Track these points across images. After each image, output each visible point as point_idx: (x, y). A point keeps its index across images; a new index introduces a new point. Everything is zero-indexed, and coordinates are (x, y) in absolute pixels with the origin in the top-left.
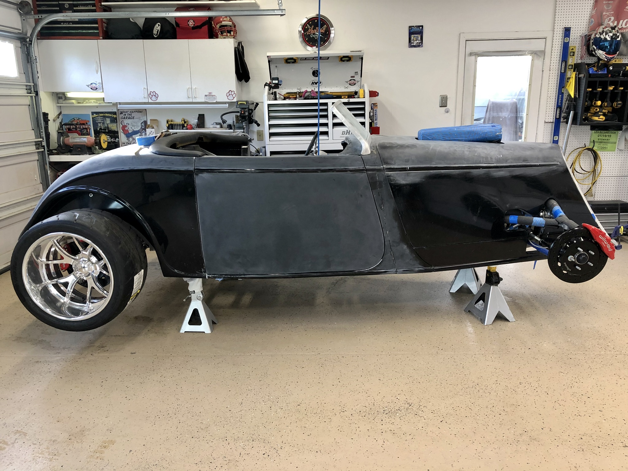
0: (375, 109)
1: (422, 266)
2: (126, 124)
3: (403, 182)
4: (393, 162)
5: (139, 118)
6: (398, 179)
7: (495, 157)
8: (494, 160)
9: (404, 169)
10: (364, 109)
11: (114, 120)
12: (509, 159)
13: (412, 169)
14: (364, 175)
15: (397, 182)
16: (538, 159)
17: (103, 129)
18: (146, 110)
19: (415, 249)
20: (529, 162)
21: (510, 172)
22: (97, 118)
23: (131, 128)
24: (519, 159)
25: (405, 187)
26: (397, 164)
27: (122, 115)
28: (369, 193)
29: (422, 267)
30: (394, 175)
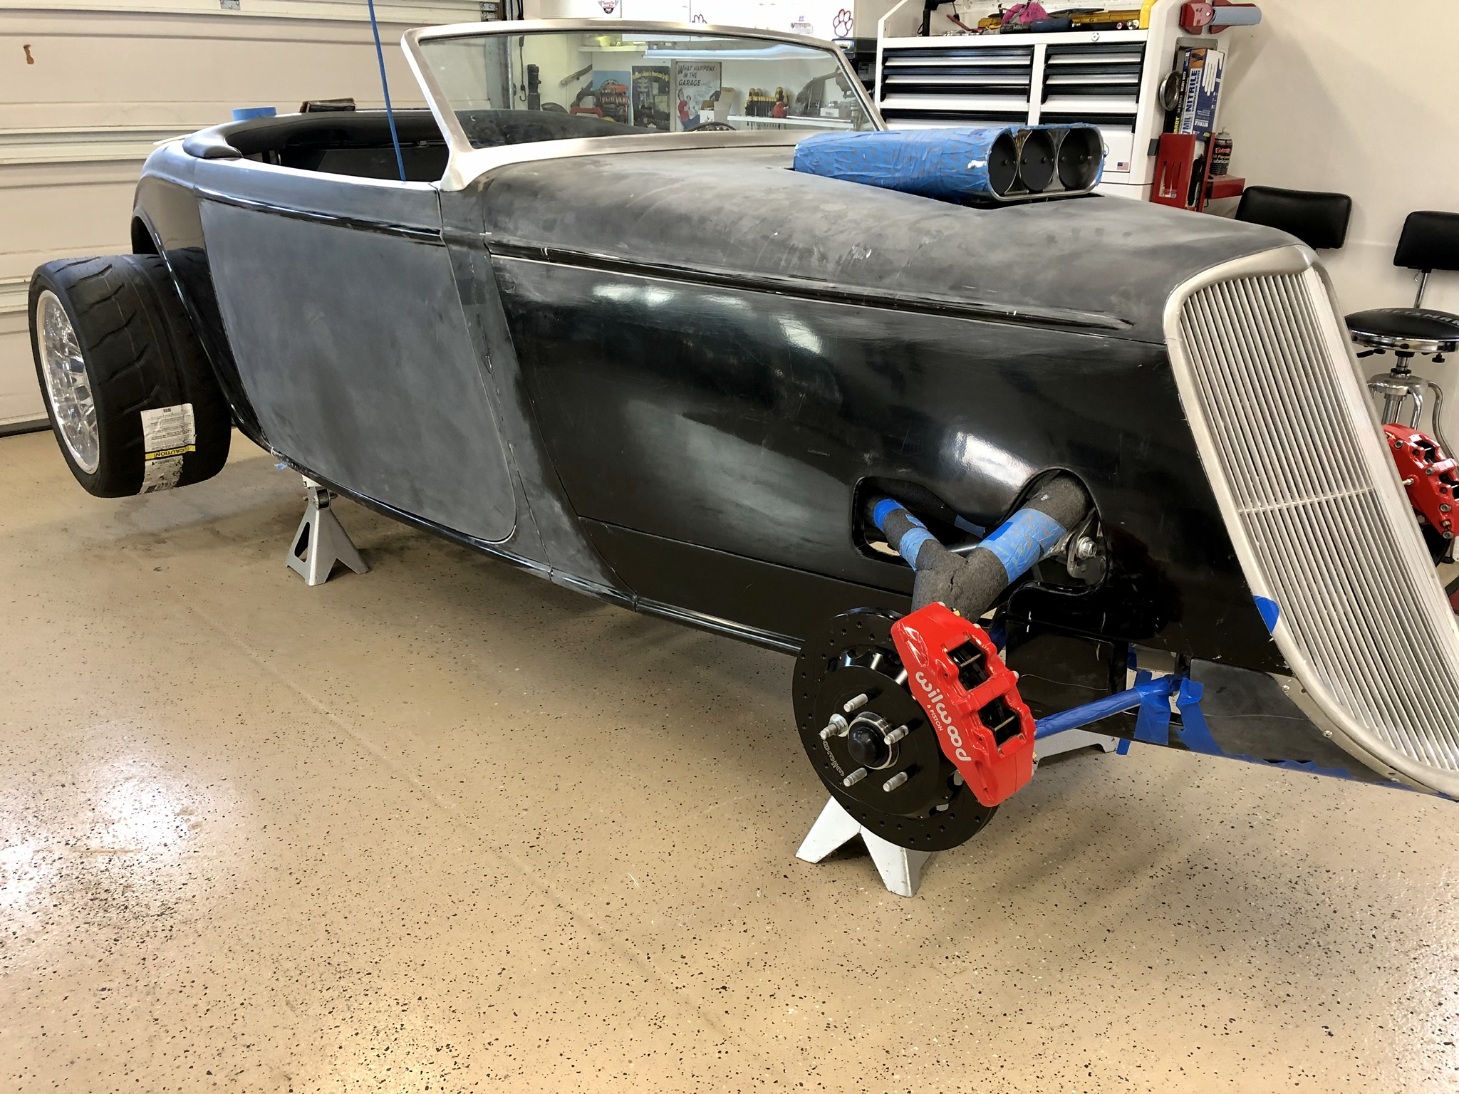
0: (1195, 70)
1: (610, 582)
2: (685, 99)
3: (535, 296)
4: (511, 226)
5: (707, 84)
6: (524, 282)
7: (840, 258)
8: (831, 266)
9: (534, 253)
10: (1138, 68)
11: (664, 89)
12: (895, 271)
13: (556, 256)
14: (440, 255)
15: (522, 292)
16: (1026, 289)
17: (647, 108)
18: (721, 63)
19: (582, 521)
20: (980, 295)
21: (890, 324)
22: (640, 81)
23: (694, 108)
24: (936, 274)
25: (541, 314)
26: (520, 233)
27: (681, 77)
28: (459, 313)
29: (611, 586)
30: (512, 266)
